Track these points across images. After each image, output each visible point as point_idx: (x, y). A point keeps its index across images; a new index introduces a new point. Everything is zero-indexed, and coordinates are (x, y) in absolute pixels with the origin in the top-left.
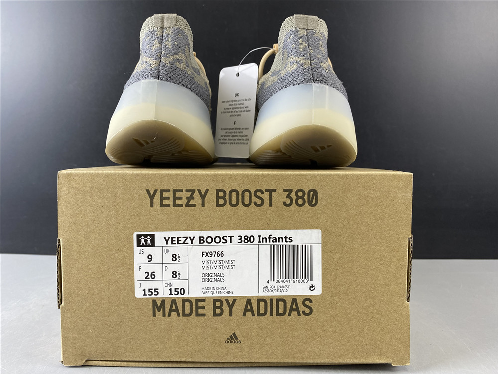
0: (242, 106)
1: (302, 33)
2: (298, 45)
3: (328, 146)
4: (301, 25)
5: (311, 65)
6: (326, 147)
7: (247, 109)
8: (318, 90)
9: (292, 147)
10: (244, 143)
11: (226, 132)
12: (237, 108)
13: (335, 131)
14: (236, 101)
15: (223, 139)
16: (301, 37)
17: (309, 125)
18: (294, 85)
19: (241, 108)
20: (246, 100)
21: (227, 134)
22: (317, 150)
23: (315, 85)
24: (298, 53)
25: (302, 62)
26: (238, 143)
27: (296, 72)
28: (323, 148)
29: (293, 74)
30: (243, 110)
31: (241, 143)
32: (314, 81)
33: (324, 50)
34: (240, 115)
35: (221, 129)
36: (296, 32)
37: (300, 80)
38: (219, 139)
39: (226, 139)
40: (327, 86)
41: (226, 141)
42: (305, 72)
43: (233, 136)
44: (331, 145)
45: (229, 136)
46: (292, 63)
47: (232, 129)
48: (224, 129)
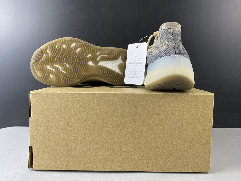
0: (139, 61)
1: (170, 31)
2: (168, 36)
3: (183, 83)
4: (169, 27)
5: (174, 46)
6: (182, 84)
7: (141, 63)
8: (178, 58)
9: (166, 83)
10: (139, 78)
11: (130, 73)
12: (136, 62)
13: (186, 77)
14: (136, 59)
15: (129, 76)
16: (169, 33)
17: (175, 74)
18: (167, 56)
19: (138, 62)
20: (141, 59)
21: (131, 74)
22: (177, 85)
23: (177, 56)
24: (168, 41)
25: (170, 45)
26: (136, 78)
27: (167, 49)
28: (180, 84)
29: (166, 51)
30: (139, 63)
31: (138, 78)
32: (176, 54)
33: (180, 38)
34: (138, 65)
35: (128, 71)
36: (167, 30)
37: (169, 53)
38: (127, 76)
39: (130, 76)
40: (182, 56)
41: (130, 77)
42: (172, 50)
43: (134, 75)
44: (184, 83)
45: (132, 75)
46: (165, 45)
47: (134, 71)
48: (130, 71)
